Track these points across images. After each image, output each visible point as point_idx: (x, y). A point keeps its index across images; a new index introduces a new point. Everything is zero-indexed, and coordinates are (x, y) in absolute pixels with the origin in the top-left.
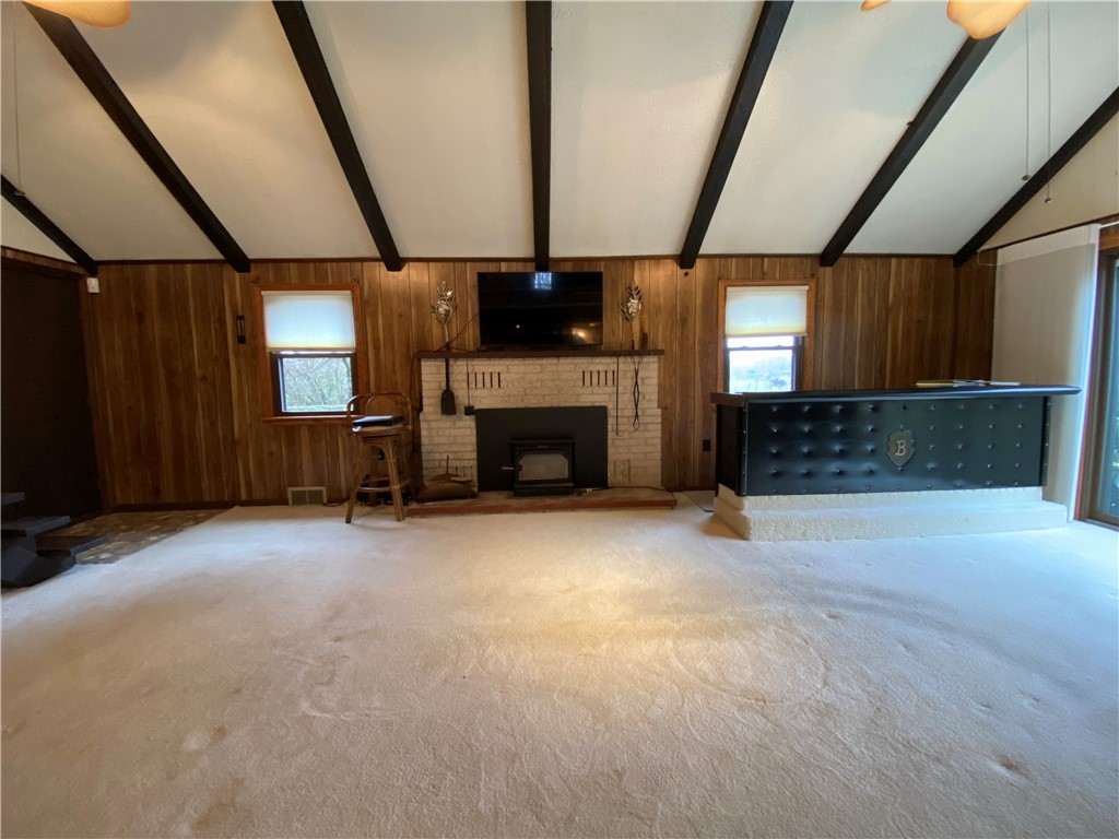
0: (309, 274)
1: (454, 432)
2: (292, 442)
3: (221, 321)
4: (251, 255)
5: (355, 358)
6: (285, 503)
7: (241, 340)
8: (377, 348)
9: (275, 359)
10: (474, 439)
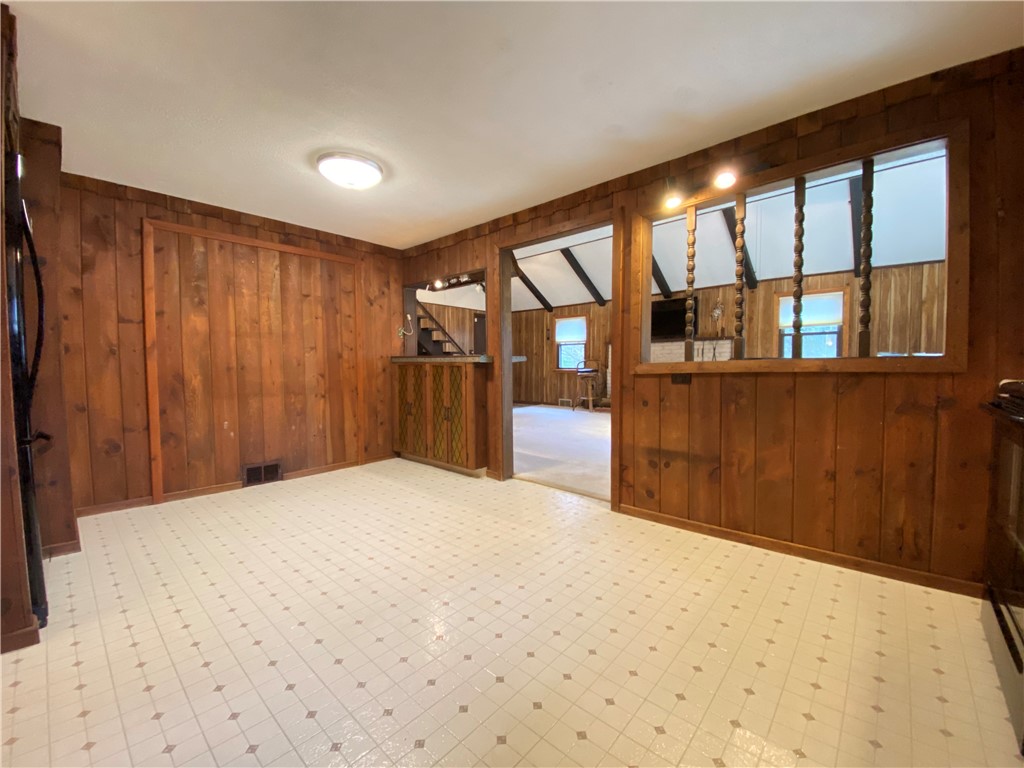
0: (571, 311)
2: (561, 380)
3: (543, 332)
4: (553, 305)
5: (585, 345)
6: (557, 404)
7: (548, 339)
8: (594, 340)
9: (559, 346)
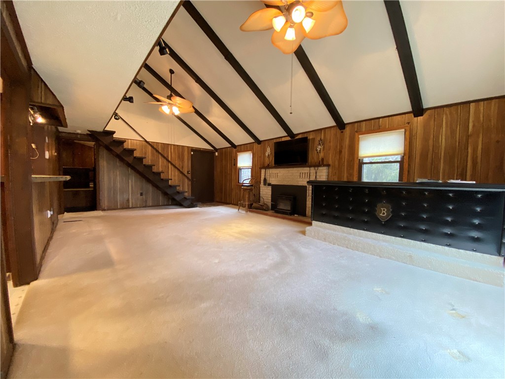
0: (244, 148)
1: (267, 191)
3: (232, 161)
4: (236, 145)
7: (234, 165)
8: (255, 166)
9: (240, 169)
10: (270, 194)
